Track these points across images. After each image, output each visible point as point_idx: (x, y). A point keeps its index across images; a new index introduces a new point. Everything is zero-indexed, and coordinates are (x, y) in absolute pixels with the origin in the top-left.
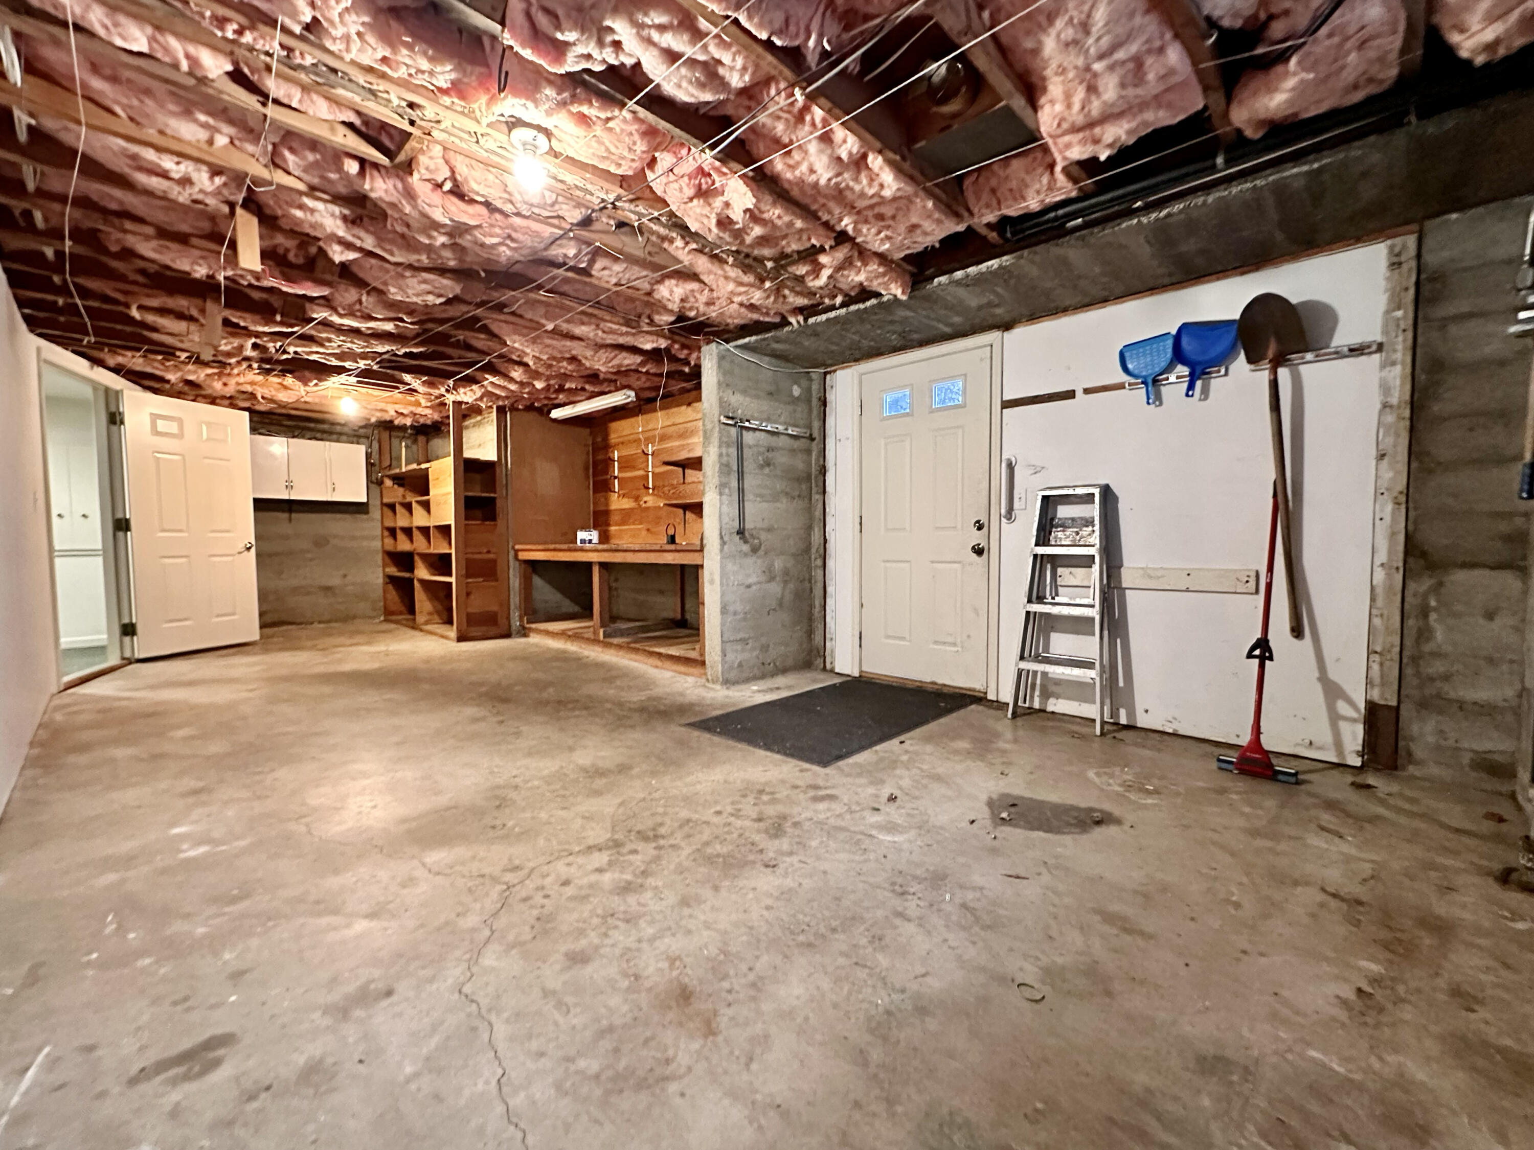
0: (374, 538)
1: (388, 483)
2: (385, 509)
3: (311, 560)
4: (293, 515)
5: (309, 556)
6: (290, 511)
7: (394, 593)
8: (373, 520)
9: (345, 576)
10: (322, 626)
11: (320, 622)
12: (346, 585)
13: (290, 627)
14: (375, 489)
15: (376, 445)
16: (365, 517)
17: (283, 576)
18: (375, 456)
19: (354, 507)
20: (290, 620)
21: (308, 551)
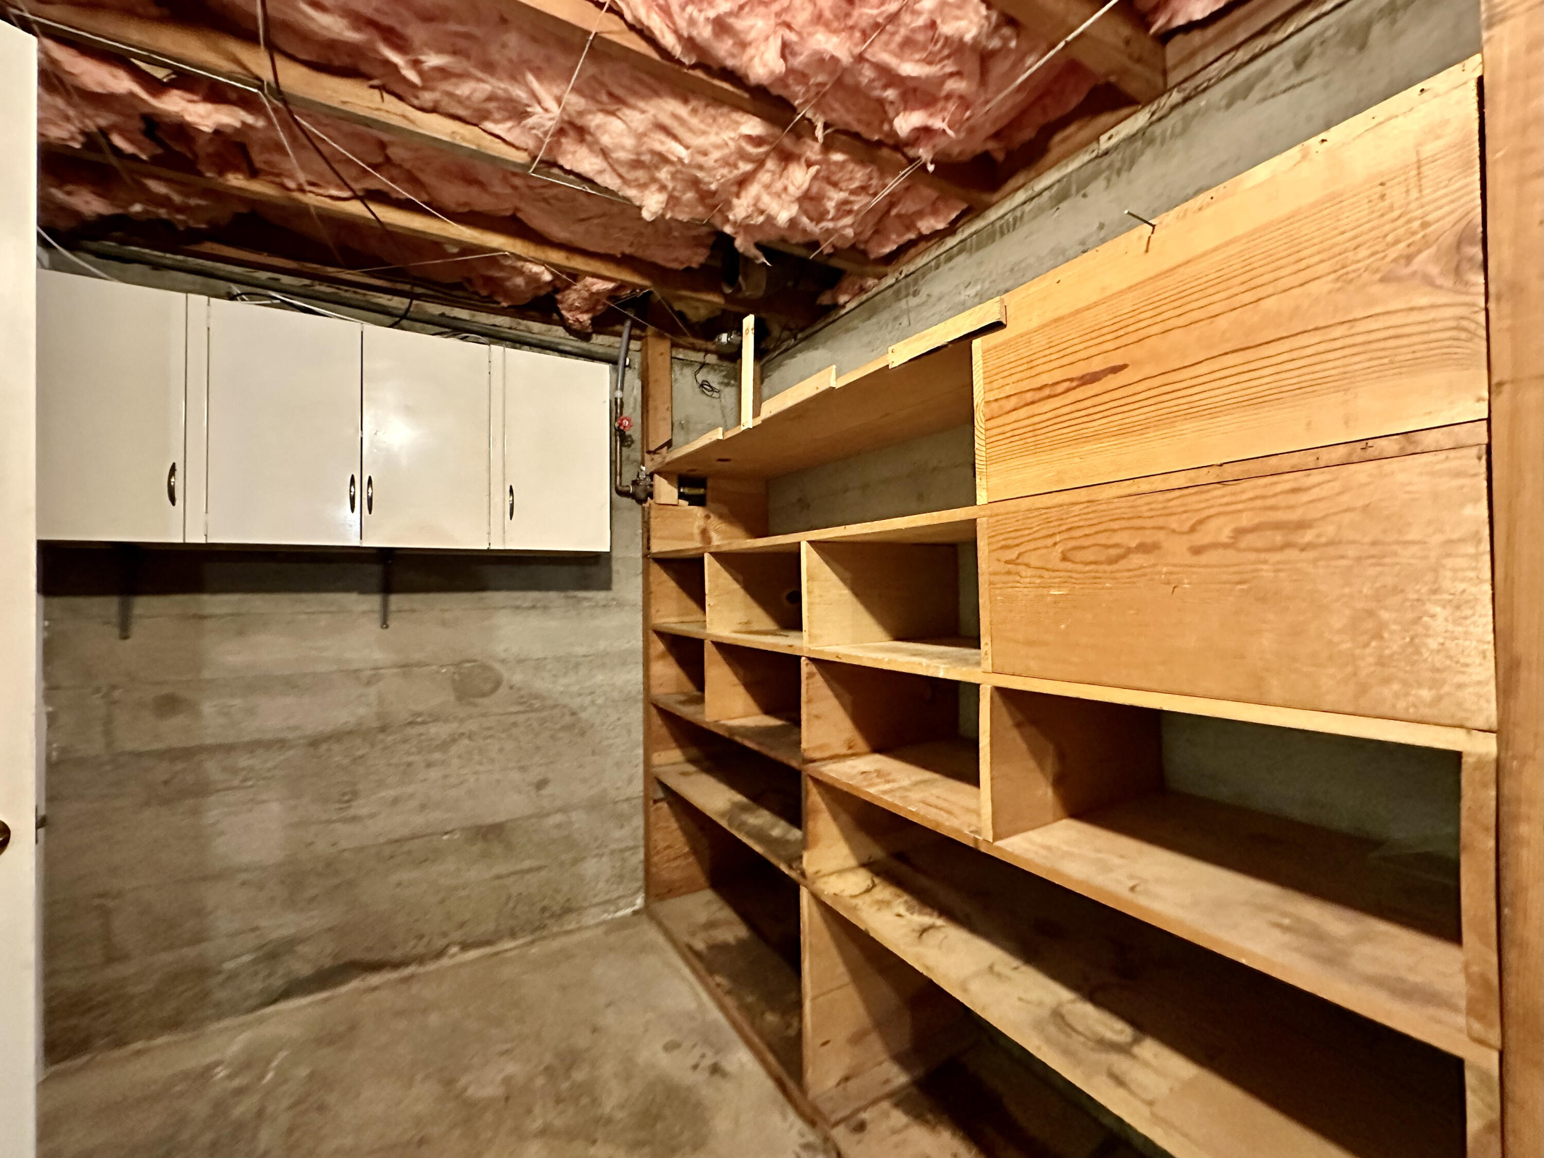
0: (623, 660)
1: (666, 491)
2: (659, 575)
3: (444, 746)
4: (396, 600)
5: (438, 731)
6: (387, 588)
7: (674, 825)
8: (621, 605)
9: (541, 784)
10: (472, 954)
11: (465, 946)
12: (545, 814)
13: (375, 979)
14: (631, 511)
15: (633, 381)
16: (601, 595)
17: (360, 808)
18: (632, 411)
19: (574, 570)
20: (374, 956)
21: (436, 718)
